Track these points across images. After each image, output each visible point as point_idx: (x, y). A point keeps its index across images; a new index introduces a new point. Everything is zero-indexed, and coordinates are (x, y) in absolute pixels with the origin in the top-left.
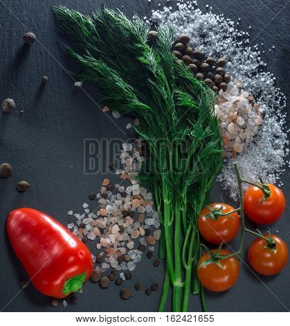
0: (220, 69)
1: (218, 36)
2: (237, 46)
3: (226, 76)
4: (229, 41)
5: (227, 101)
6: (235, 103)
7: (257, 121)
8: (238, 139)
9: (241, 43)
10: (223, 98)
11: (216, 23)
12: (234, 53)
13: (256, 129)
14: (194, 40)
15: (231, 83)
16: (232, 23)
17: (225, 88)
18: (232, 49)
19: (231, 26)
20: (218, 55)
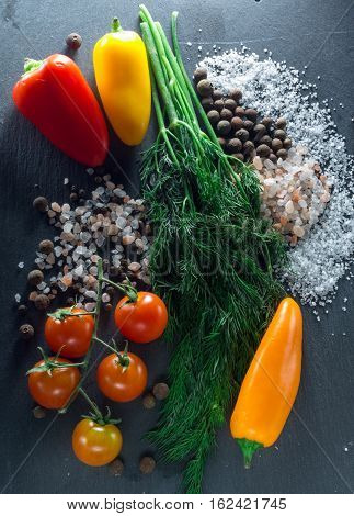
0: (279, 131)
1: (278, 89)
2: (302, 102)
3: (287, 141)
4: (292, 95)
5: (287, 172)
6: (297, 175)
7: (323, 197)
8: (298, 220)
9: (306, 98)
10: (281, 168)
11: (276, 72)
12: (298, 110)
13: (322, 206)
14: (247, 95)
15: (292, 149)
16: (296, 72)
17: (284, 157)
18: (295, 106)
19: (294, 76)
20: (278, 113)
